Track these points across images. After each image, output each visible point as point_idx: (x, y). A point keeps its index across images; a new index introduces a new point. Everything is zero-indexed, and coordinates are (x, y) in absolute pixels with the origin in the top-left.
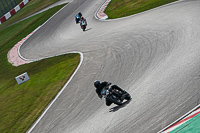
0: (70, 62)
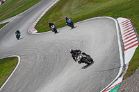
0: (11, 63)
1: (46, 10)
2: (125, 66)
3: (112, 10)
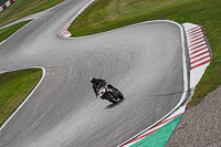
0: (32, 76)
1: (86, 7)
2: (189, 90)
3: (176, 12)
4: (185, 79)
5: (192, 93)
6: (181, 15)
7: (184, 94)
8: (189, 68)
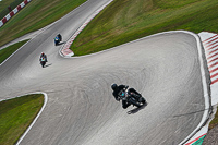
0: (33, 103)
1: (88, 21)
2: (211, 108)
3: (190, 20)
4: (206, 95)
5: (215, 111)
6: (196, 23)
7: (206, 113)
8: (210, 83)
